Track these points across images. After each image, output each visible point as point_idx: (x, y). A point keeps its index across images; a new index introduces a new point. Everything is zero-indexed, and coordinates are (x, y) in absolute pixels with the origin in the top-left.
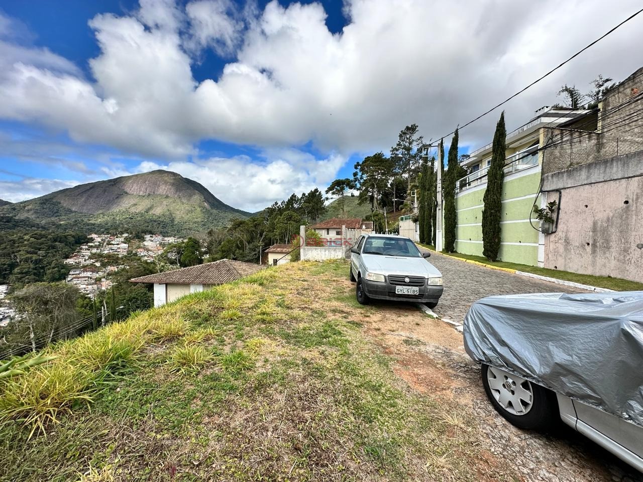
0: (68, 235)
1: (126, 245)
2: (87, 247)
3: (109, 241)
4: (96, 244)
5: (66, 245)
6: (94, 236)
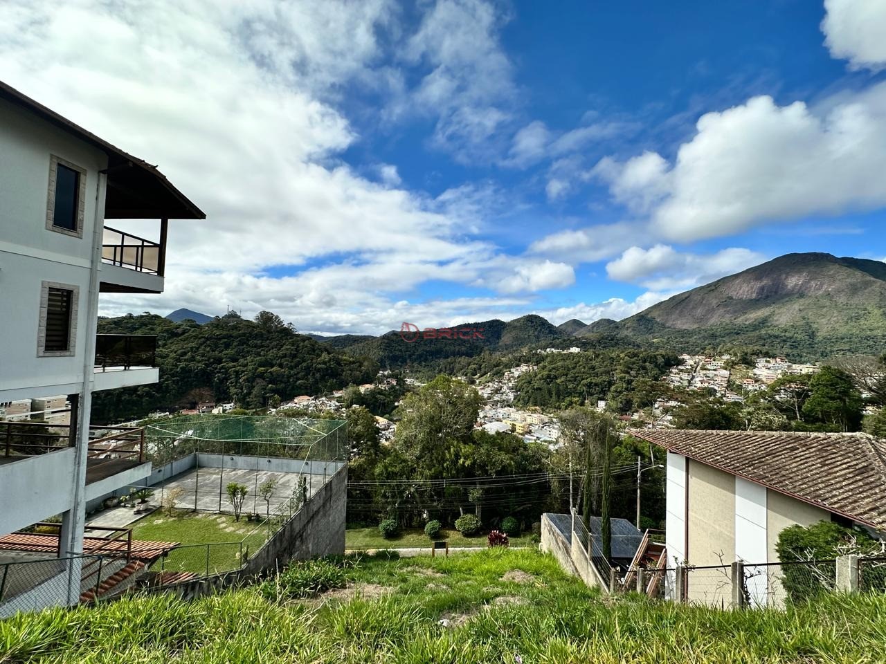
0: (658, 355)
1: (726, 373)
2: (677, 371)
3: (703, 365)
4: (687, 367)
5: (655, 366)
6: (686, 357)
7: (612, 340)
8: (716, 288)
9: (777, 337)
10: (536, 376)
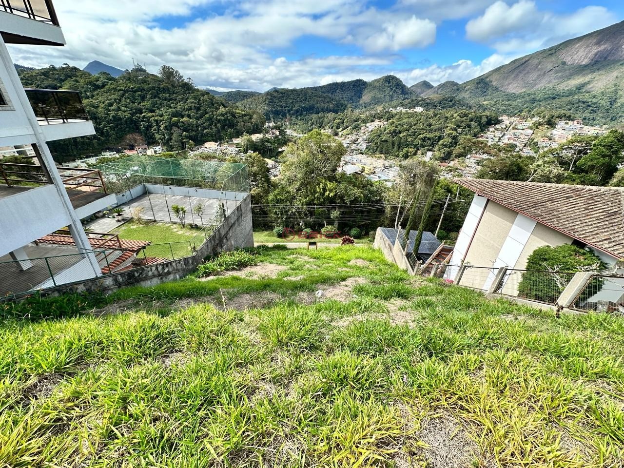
0: (483, 116)
1: (530, 132)
2: (494, 129)
3: (516, 125)
4: (502, 126)
5: (479, 125)
6: (505, 118)
7: (451, 101)
8: (556, 52)
9: (584, 102)
10: (385, 130)
